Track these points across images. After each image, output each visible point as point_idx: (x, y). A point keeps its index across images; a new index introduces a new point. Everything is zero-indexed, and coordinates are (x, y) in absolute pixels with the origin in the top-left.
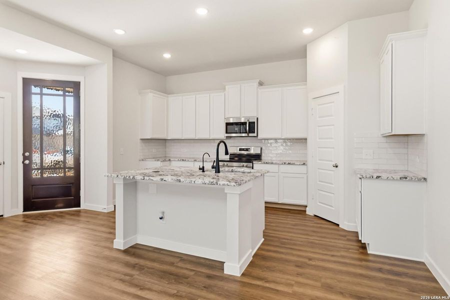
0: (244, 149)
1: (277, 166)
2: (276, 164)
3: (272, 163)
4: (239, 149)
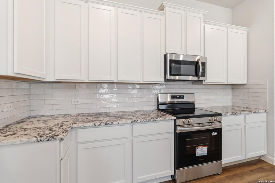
4: (172, 96)
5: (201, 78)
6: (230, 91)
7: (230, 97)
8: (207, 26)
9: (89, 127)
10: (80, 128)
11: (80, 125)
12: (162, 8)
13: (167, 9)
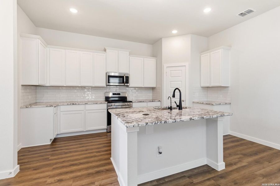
0: (116, 93)
1: (146, 103)
2: (145, 102)
3: (144, 102)
4: (113, 94)
5: (126, 84)
6: (152, 91)
7: (151, 94)
8: (131, 57)
9: (66, 105)
10: (61, 105)
11: (62, 104)
12: (105, 50)
13: (107, 51)
